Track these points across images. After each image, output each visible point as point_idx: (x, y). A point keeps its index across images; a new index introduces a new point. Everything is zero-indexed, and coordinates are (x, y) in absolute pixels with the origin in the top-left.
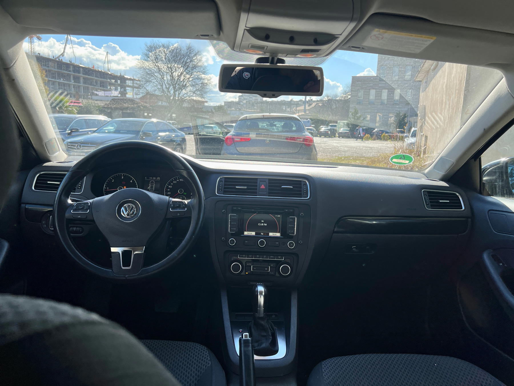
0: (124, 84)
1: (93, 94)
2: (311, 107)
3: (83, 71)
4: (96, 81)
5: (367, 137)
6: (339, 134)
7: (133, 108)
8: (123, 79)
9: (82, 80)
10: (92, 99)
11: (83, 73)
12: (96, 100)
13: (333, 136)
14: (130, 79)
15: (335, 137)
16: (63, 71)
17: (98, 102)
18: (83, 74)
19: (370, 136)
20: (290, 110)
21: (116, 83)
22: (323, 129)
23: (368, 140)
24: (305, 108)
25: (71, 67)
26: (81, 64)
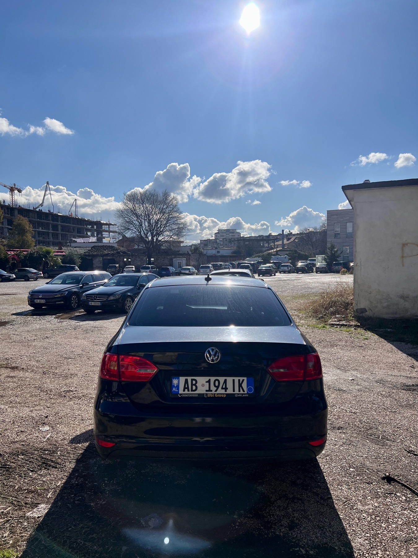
0: (100, 229)
1: (72, 241)
2: (290, 241)
3: (61, 219)
4: (73, 228)
5: (344, 271)
6: (317, 268)
7: (113, 255)
8: (99, 224)
9: (60, 228)
10: (71, 246)
11: (61, 221)
12: (75, 247)
13: (311, 272)
14: (106, 224)
15: (312, 272)
16: (42, 221)
17: (77, 249)
18: (61, 223)
19: (346, 270)
20: (268, 245)
21: (93, 229)
22: (300, 264)
23: (345, 275)
24: (283, 242)
25: (50, 217)
26: (59, 213)
